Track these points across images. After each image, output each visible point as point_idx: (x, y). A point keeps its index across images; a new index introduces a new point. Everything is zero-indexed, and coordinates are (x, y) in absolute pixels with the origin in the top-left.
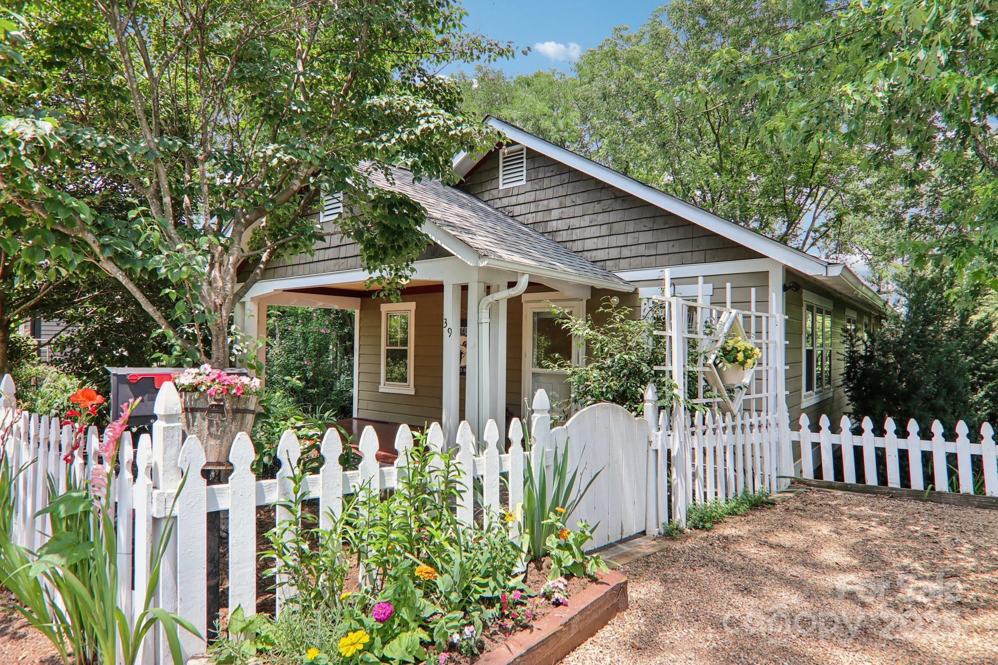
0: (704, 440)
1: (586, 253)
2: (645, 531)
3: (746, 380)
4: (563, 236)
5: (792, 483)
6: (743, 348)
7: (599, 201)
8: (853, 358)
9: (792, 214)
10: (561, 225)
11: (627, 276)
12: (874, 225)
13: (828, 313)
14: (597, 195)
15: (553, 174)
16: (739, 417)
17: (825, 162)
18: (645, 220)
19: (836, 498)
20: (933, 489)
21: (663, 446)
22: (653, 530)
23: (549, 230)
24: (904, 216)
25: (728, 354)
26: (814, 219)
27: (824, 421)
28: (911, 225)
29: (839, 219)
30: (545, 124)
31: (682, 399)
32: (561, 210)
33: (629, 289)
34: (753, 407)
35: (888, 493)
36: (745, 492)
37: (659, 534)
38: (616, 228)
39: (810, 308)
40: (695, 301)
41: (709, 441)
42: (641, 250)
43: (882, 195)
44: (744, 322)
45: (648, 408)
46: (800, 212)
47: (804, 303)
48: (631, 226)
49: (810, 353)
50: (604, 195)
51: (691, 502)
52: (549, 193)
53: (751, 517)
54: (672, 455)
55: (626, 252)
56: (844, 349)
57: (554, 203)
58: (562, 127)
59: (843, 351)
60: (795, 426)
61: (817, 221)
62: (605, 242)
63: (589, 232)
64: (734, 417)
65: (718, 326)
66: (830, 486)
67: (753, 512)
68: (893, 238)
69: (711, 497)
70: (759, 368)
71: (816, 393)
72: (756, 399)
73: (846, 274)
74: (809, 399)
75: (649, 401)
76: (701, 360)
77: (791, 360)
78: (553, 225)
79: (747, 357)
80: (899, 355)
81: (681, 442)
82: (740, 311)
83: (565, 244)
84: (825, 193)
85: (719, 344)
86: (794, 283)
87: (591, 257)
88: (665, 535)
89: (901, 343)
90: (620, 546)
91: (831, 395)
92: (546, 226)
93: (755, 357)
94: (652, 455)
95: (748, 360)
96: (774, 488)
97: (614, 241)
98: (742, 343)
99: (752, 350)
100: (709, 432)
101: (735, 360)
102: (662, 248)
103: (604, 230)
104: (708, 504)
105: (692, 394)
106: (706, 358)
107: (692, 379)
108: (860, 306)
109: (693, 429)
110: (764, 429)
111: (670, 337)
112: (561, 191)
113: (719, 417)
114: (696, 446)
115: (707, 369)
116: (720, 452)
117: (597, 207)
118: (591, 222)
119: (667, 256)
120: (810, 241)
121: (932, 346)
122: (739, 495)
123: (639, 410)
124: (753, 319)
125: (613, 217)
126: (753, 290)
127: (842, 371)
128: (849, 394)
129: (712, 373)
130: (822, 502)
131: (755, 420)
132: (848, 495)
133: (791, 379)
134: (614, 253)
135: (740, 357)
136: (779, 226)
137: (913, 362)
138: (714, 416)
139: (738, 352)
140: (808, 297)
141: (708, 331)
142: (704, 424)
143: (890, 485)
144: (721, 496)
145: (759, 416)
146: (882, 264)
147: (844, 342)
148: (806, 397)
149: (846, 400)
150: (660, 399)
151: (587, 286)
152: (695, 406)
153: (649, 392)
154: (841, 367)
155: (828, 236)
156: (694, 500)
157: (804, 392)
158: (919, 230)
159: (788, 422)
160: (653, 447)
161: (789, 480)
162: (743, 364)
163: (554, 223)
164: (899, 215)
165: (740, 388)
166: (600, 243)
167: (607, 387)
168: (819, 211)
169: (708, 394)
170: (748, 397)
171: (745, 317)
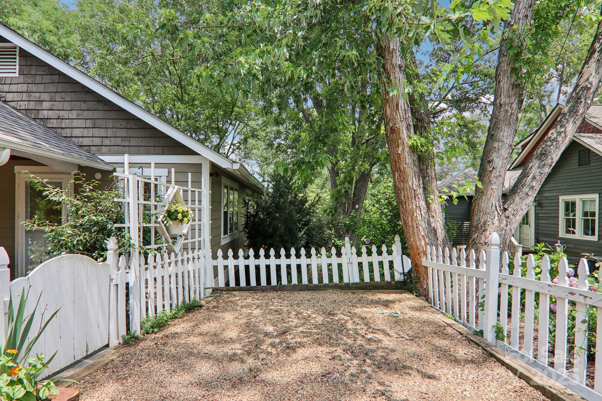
0: (155, 272)
1: (74, 139)
2: (108, 344)
3: (185, 231)
4: (54, 123)
5: (213, 291)
6: (181, 211)
7: (85, 101)
8: (248, 216)
9: (222, 134)
10: (51, 114)
11: (108, 159)
12: (262, 145)
13: (236, 190)
14: (83, 96)
15: (45, 73)
16: (180, 255)
17: (238, 107)
18: (121, 120)
19: (235, 296)
20: (281, 284)
21: (122, 281)
22: (114, 342)
23: (41, 116)
24: (274, 143)
25: (171, 215)
26: (234, 138)
27: (230, 253)
28: (277, 147)
29: (245, 140)
30: (51, 38)
31: (137, 246)
32: (51, 103)
33: (109, 168)
34: (190, 247)
35: (261, 289)
36: (184, 302)
37: (119, 344)
38: (99, 123)
39: (226, 187)
40: (150, 179)
41: (158, 273)
42: (118, 141)
43: (265, 130)
44: (183, 194)
45: (110, 254)
46: (226, 132)
47: (223, 184)
48: (110, 124)
49: (226, 213)
50: (88, 97)
51: (145, 316)
52: (41, 88)
53: (186, 318)
54: (130, 286)
55: (107, 142)
56: (243, 211)
57: (45, 96)
58: (65, 44)
59: (243, 212)
60: (215, 257)
61: (235, 139)
62: (90, 132)
63: (76, 123)
64: (176, 255)
65: (166, 196)
66: (233, 290)
67: (187, 314)
68: (269, 154)
69: (160, 309)
70: (193, 223)
71: (229, 236)
72: (192, 242)
73: (242, 168)
74: (225, 240)
75: (111, 250)
76: (153, 219)
77: (214, 219)
78: (45, 114)
79: (184, 216)
80: (269, 214)
81: (136, 277)
82: (180, 187)
83: (55, 130)
84: (239, 125)
85: (166, 208)
86: (216, 172)
87: (78, 142)
88: (123, 344)
89: (269, 208)
90: (86, 361)
91: (237, 236)
92: (38, 114)
93: (190, 216)
94: (113, 288)
95: (185, 219)
96: (202, 296)
97: (97, 132)
98: (181, 208)
99: (187, 211)
100: (159, 267)
101: (176, 219)
102: (134, 142)
103: (89, 123)
104: (158, 315)
105: (146, 241)
106: (157, 218)
107: (146, 232)
108: (254, 188)
109: (147, 266)
110: (196, 260)
111: (129, 203)
112: (51, 88)
113: (166, 256)
114: (148, 277)
115: (158, 225)
116: (166, 279)
117: (83, 106)
118: (77, 116)
119: (137, 148)
120: (231, 150)
121: (283, 209)
122: (179, 305)
123: (104, 256)
124: (190, 192)
125: (96, 114)
126: (190, 174)
127: (243, 223)
128: (246, 235)
129: (161, 227)
130: (228, 300)
131: (190, 256)
132: (242, 293)
133: (214, 229)
134: (97, 141)
135: (180, 216)
136: (215, 140)
137: (274, 218)
138: (162, 256)
139: (179, 213)
140: (225, 181)
141: (158, 199)
142: (155, 262)
143: (262, 285)
144: (167, 308)
145: (193, 253)
146: (265, 166)
147: (243, 207)
148: (223, 238)
149: (245, 239)
150: (120, 247)
151: (76, 164)
152: (148, 251)
153: (111, 243)
154: (243, 220)
155: (240, 149)
156: (147, 314)
157: (222, 236)
158: (280, 150)
159: (211, 254)
160: (114, 282)
161: (211, 289)
162: (181, 221)
163: (46, 112)
164: (272, 141)
165: (181, 236)
166: (86, 132)
167: (78, 241)
168: (236, 134)
169: (158, 242)
170: (186, 241)
171: (184, 191)
